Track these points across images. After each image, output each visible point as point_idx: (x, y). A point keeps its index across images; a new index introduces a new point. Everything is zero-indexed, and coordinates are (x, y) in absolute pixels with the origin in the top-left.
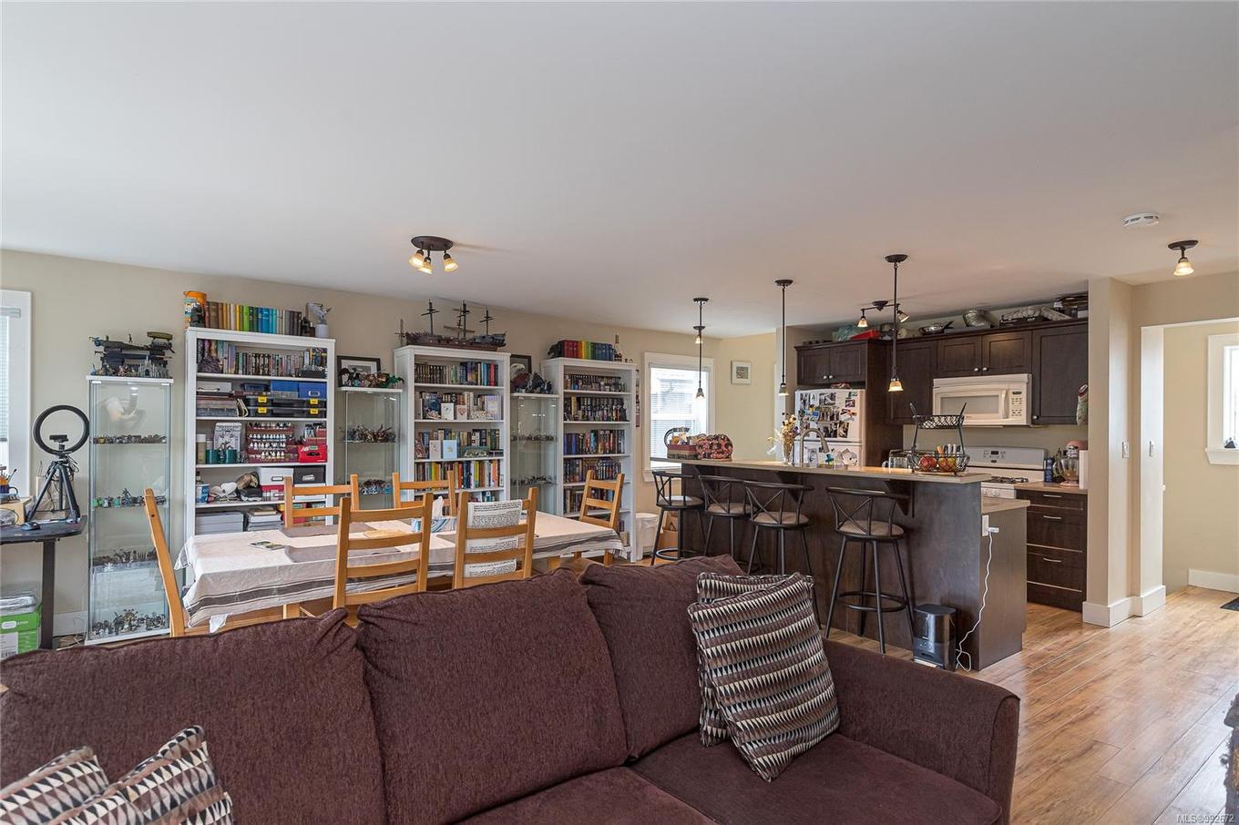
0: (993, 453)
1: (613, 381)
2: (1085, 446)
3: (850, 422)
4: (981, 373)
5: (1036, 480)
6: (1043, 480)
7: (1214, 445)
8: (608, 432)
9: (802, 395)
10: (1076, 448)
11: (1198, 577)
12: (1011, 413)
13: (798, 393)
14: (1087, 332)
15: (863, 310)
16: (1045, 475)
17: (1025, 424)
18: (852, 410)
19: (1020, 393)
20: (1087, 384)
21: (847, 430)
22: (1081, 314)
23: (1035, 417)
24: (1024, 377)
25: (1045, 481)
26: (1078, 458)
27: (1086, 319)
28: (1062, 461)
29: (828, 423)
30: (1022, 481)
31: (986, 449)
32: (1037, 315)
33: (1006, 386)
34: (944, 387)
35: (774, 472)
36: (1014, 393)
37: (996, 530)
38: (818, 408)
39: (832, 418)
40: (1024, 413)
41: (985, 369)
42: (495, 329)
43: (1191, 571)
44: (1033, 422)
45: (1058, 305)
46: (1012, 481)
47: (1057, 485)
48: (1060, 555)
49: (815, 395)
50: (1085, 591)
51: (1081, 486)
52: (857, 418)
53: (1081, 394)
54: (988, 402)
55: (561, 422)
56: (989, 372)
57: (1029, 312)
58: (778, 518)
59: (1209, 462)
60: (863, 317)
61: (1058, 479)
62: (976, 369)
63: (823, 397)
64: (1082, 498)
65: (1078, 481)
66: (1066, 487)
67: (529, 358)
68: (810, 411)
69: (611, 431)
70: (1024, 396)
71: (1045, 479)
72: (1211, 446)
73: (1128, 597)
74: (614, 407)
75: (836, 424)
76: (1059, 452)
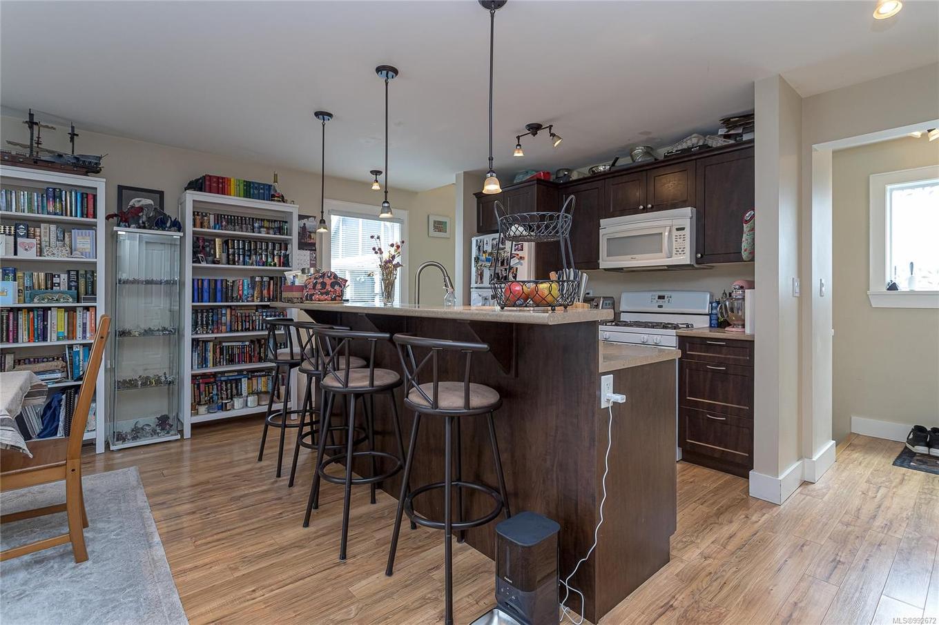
0: (660, 297)
1: (277, 225)
2: (751, 285)
3: (518, 266)
4: (645, 210)
5: (701, 326)
6: (708, 325)
7: (877, 288)
8: (265, 279)
9: (477, 241)
10: (742, 287)
11: (863, 425)
12: (674, 252)
13: (474, 240)
14: (754, 157)
15: (518, 138)
16: (711, 320)
17: (689, 263)
18: (521, 253)
19: (683, 229)
20: (754, 210)
21: (516, 275)
22: (746, 137)
23: (699, 255)
24: (688, 211)
25: (711, 326)
26: (743, 299)
27: (752, 141)
28: (727, 303)
29: (499, 269)
30: (688, 327)
31: (654, 293)
32: (701, 143)
33: (669, 222)
34: (610, 227)
35: (368, 315)
36: (678, 229)
37: (621, 398)
38: (491, 254)
39: (502, 264)
40: (688, 250)
41: (650, 206)
42: (84, 149)
43: (854, 418)
44: (698, 261)
45: (722, 131)
46: (675, 327)
47: (720, 330)
48: (724, 411)
49: (489, 240)
50: (751, 452)
51: (748, 331)
52: (525, 262)
53: (747, 222)
54: (652, 241)
55: (189, 265)
56: (652, 209)
57: (693, 141)
58: (343, 379)
59: (871, 305)
60: (519, 145)
61: (723, 324)
62: (642, 207)
63: (495, 242)
64: (747, 346)
65: (743, 326)
66: (731, 333)
67: (161, 194)
68: (483, 257)
69: (271, 278)
70: (687, 232)
71: (711, 324)
72: (874, 288)
73: (798, 460)
74: (276, 252)
75: (506, 270)
76: (725, 293)
